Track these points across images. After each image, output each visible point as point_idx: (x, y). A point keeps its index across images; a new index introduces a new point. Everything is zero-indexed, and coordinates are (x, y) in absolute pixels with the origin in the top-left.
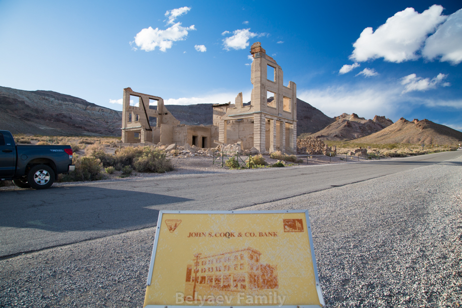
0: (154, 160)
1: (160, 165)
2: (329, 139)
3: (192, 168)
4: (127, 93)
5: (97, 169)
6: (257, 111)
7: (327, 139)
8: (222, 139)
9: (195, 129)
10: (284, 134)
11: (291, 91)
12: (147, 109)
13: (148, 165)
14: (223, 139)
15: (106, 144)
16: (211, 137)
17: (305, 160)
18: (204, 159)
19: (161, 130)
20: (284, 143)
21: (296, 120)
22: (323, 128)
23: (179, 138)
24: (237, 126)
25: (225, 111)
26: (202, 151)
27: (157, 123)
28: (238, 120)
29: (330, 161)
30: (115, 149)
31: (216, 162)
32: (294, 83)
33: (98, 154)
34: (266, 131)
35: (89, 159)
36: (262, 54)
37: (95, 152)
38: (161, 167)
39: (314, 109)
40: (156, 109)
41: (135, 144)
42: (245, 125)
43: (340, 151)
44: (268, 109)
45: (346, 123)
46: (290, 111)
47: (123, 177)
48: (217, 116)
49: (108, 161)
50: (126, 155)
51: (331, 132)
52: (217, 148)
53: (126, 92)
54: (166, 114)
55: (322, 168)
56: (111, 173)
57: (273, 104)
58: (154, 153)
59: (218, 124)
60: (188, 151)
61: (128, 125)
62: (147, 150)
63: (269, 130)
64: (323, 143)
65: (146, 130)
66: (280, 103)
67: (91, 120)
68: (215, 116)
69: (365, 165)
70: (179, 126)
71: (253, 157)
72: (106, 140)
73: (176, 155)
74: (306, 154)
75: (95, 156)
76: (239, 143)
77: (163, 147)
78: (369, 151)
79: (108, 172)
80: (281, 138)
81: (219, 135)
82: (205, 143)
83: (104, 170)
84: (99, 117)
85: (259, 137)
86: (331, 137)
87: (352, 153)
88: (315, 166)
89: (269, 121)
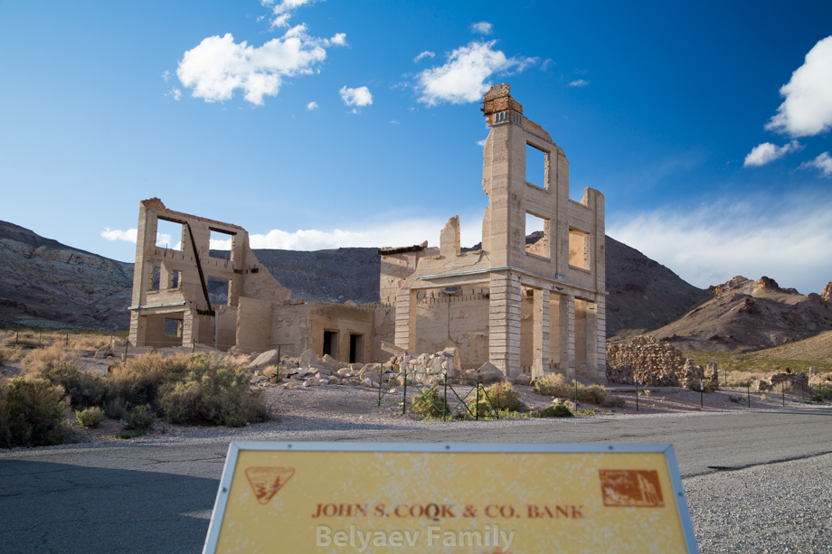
0: (217, 391)
1: (233, 406)
2: (697, 345)
3: (322, 415)
4: (150, 213)
5: (51, 413)
6: (497, 267)
7: (691, 347)
8: (403, 341)
9: (330, 313)
10: (572, 328)
11: (591, 214)
12: (204, 257)
13: (198, 405)
14: (407, 341)
15: (84, 348)
16: (374, 334)
17: (630, 400)
18: (354, 392)
19: (238, 313)
20: (571, 353)
21: (604, 292)
22: (679, 316)
23: (288, 335)
24: (444, 305)
25: (412, 265)
26: (348, 370)
27: (230, 295)
28: (447, 288)
29: (702, 405)
30: (110, 362)
31: (388, 399)
32: (597, 193)
33: (58, 372)
34: (522, 320)
35: (30, 385)
36: (513, 114)
37: (50, 366)
38: (236, 410)
39: (654, 264)
40: (229, 259)
41: (166, 349)
42: (464, 303)
43: (729, 378)
44: (527, 262)
45: (742, 304)
46: (587, 268)
47: (128, 437)
48: (391, 278)
49: (86, 392)
50: (139, 375)
51: (701, 328)
52: (389, 364)
53: (147, 210)
54: (255, 271)
55: (680, 421)
56: (93, 425)
57: (542, 248)
58: (218, 372)
59: (392, 300)
60: (312, 370)
61: (149, 299)
62: (199, 364)
63: (531, 318)
64: (679, 354)
65: (200, 312)
66: (560, 245)
67: (44, 286)
68: (384, 279)
69: (806, 418)
70: (288, 303)
71: (486, 389)
72: (87, 339)
73: (279, 381)
74: (633, 384)
75: (48, 377)
76: (450, 350)
77: (243, 359)
78: (814, 381)
79: (84, 421)
80: (564, 339)
81: (397, 329)
82: (357, 350)
83: (73, 417)
84: (68, 278)
85: (504, 336)
86: (702, 342)
87: (763, 385)
88: (660, 415)
89: (530, 293)
